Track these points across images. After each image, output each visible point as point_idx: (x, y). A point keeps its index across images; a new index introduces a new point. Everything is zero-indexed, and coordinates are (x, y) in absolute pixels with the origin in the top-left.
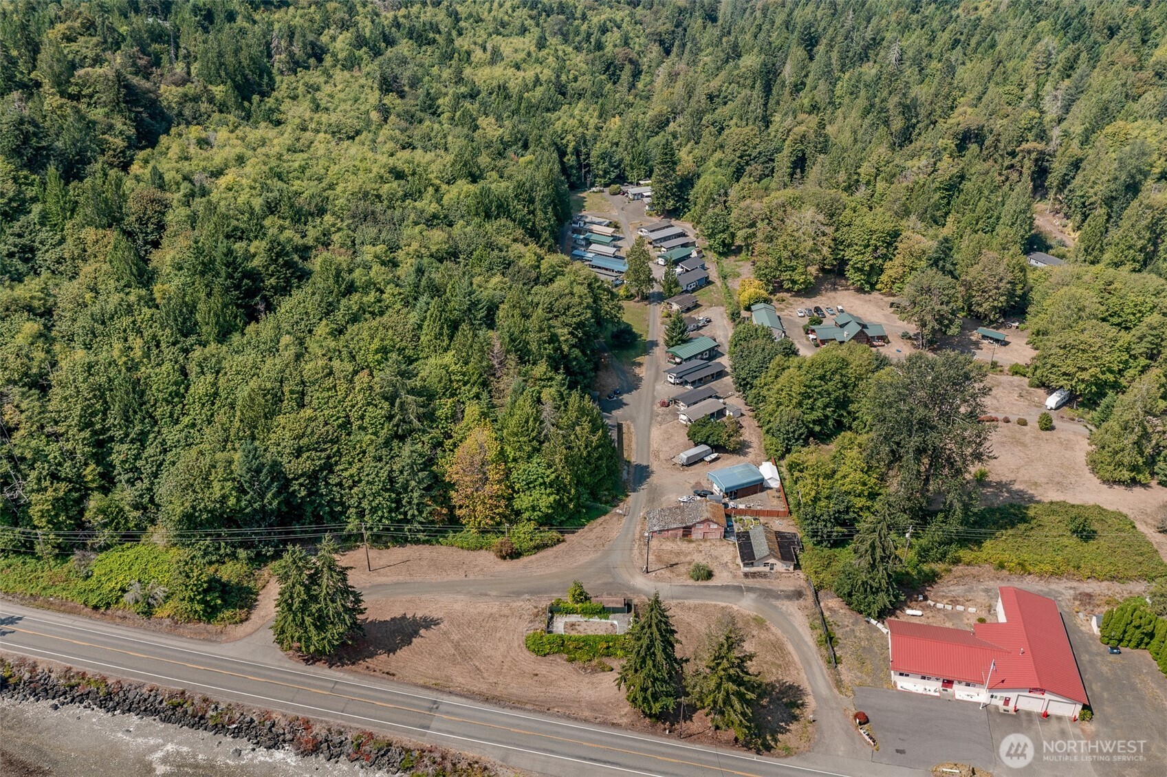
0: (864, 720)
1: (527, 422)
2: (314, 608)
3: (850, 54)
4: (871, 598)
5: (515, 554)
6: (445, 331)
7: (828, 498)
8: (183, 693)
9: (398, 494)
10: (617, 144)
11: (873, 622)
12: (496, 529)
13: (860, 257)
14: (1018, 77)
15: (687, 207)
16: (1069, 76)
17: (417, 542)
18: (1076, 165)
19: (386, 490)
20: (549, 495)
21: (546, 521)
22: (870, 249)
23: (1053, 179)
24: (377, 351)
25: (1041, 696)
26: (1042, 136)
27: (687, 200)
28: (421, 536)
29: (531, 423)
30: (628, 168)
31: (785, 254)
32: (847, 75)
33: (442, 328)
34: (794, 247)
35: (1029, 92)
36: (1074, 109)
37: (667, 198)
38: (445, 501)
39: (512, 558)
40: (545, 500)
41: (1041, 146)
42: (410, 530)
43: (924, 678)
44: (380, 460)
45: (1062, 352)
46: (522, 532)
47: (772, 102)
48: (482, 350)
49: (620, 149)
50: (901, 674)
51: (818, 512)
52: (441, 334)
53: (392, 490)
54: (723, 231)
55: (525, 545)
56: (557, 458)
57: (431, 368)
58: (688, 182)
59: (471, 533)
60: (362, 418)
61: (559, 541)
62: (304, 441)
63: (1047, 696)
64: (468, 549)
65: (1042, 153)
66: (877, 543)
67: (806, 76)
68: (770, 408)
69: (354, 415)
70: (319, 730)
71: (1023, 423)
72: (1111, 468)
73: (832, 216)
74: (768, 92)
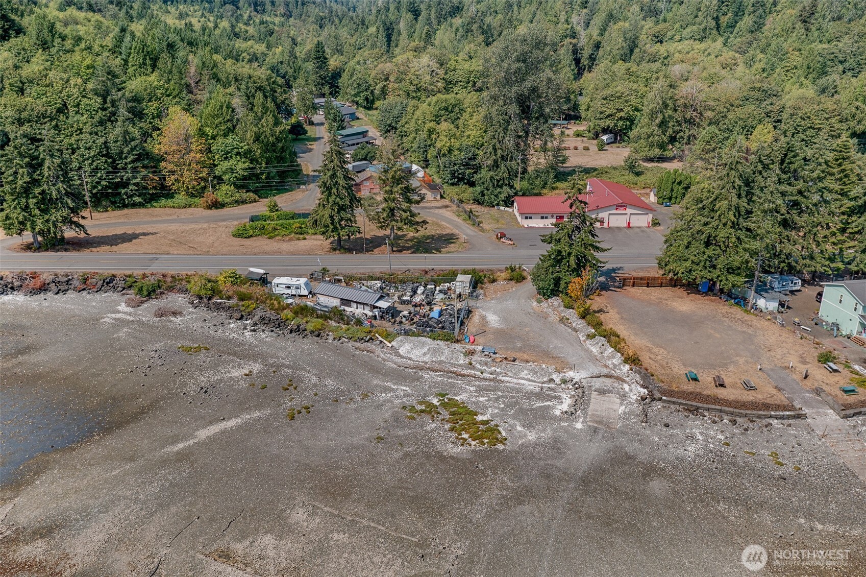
0: (503, 235)
1: (222, 107)
2: (37, 191)
3: (443, 13)
4: (499, 190)
5: (216, 205)
6: (148, 62)
7: (460, 150)
9: (114, 161)
10: (282, 63)
11: (502, 208)
12: (200, 192)
13: (464, 90)
14: (554, 11)
15: (338, 92)
16: (586, 7)
17: (134, 205)
18: (597, 46)
19: (103, 156)
20: (244, 163)
21: (242, 184)
22: (470, 85)
23: (585, 61)
24: (88, 67)
25: (624, 212)
26: (574, 35)
27: (338, 87)
28: (137, 199)
29: (224, 108)
30: (291, 79)
31: (412, 88)
32: (443, 27)
33: (145, 59)
34: (417, 82)
35: (562, 19)
36: (592, 22)
37: (323, 84)
38: (156, 170)
39: (217, 208)
40: (241, 166)
41: (574, 41)
42: (126, 194)
43: (542, 218)
44: (97, 134)
45: (605, 102)
46: (225, 192)
47: (393, 44)
48: (181, 73)
50: (526, 218)
51: (453, 159)
52: (145, 64)
53: (108, 155)
54: (366, 90)
55: (226, 200)
56: (248, 135)
57: (135, 85)
58: (337, 75)
59: (181, 198)
60: (78, 105)
61: (255, 201)
62: (25, 115)
63: (629, 211)
64: (179, 207)
65: (575, 45)
66: (498, 146)
67: (414, 32)
68: (410, 138)
69: (71, 103)
70: (47, 277)
71: (587, 149)
72: (647, 149)
73: (442, 65)
74: (389, 38)
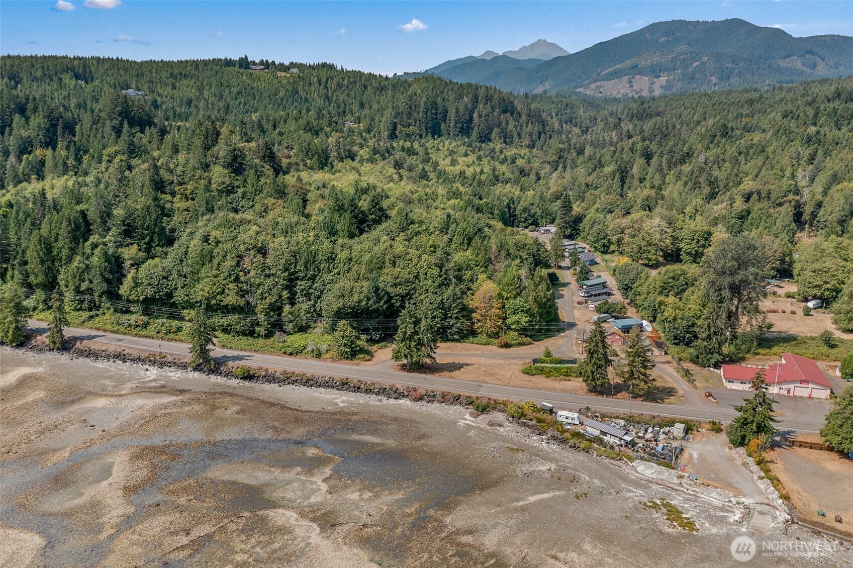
0: (710, 395)
1: (514, 278)
2: (416, 337)
3: (674, 160)
4: (710, 356)
5: (507, 346)
6: (466, 241)
7: (682, 319)
8: (347, 379)
9: (446, 312)
10: (532, 204)
11: (712, 369)
12: (496, 335)
13: (689, 246)
14: (780, 166)
15: (578, 234)
16: (812, 164)
17: (454, 340)
18: (819, 205)
19: (440, 309)
20: (526, 317)
21: (523, 332)
22: (695, 241)
23: (806, 217)
24: (431, 247)
25: (807, 386)
26: (797, 192)
27: (578, 230)
28: (456, 337)
29: (516, 279)
30: (539, 218)
31: (644, 243)
32: (672, 172)
33: (464, 240)
34: (648, 239)
35: (788, 173)
36: (817, 179)
37: (567, 228)
38: (469, 319)
39: (506, 347)
40: (524, 319)
41: (797, 198)
42: (450, 332)
43: (742, 383)
44: (436, 294)
45: (813, 274)
46: (512, 336)
47: (626, 186)
48: (486, 250)
49: (534, 207)
50: (729, 382)
51: (677, 326)
52: (463, 243)
53: (443, 309)
54: (604, 239)
55: (513, 342)
56: (531, 298)
57: (458, 257)
58: (579, 219)
59: (483, 338)
60: (426, 274)
61: (531, 344)
62: (398, 280)
63: (811, 386)
64: (481, 344)
65: (797, 201)
66: (712, 324)
67: (646, 174)
68: (643, 297)
69: (422, 272)
70: (422, 391)
71: (794, 313)
72: (846, 322)
73: (670, 224)
74: (623, 181)
